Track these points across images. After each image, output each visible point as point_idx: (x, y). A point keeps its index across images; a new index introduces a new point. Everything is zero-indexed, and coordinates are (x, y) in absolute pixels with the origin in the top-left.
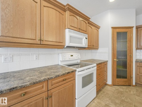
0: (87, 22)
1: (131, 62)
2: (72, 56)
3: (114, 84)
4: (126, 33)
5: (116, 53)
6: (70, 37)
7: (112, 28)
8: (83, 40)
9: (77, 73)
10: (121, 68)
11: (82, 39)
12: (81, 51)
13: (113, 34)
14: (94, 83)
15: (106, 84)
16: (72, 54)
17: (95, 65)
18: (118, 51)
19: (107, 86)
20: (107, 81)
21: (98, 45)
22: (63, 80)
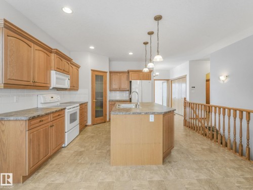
0: (69, 63)
1: (106, 101)
2: (52, 97)
3: (93, 124)
4: (102, 76)
5: (94, 94)
6: (57, 78)
7: (92, 70)
8: (66, 81)
9: (66, 111)
10: (99, 109)
11: (64, 80)
12: (62, 92)
13: (92, 76)
14: (77, 121)
15: (86, 126)
16: (52, 95)
17: (78, 105)
18: (96, 93)
19: (87, 128)
20: (87, 123)
21: (78, 85)
22: (59, 115)
